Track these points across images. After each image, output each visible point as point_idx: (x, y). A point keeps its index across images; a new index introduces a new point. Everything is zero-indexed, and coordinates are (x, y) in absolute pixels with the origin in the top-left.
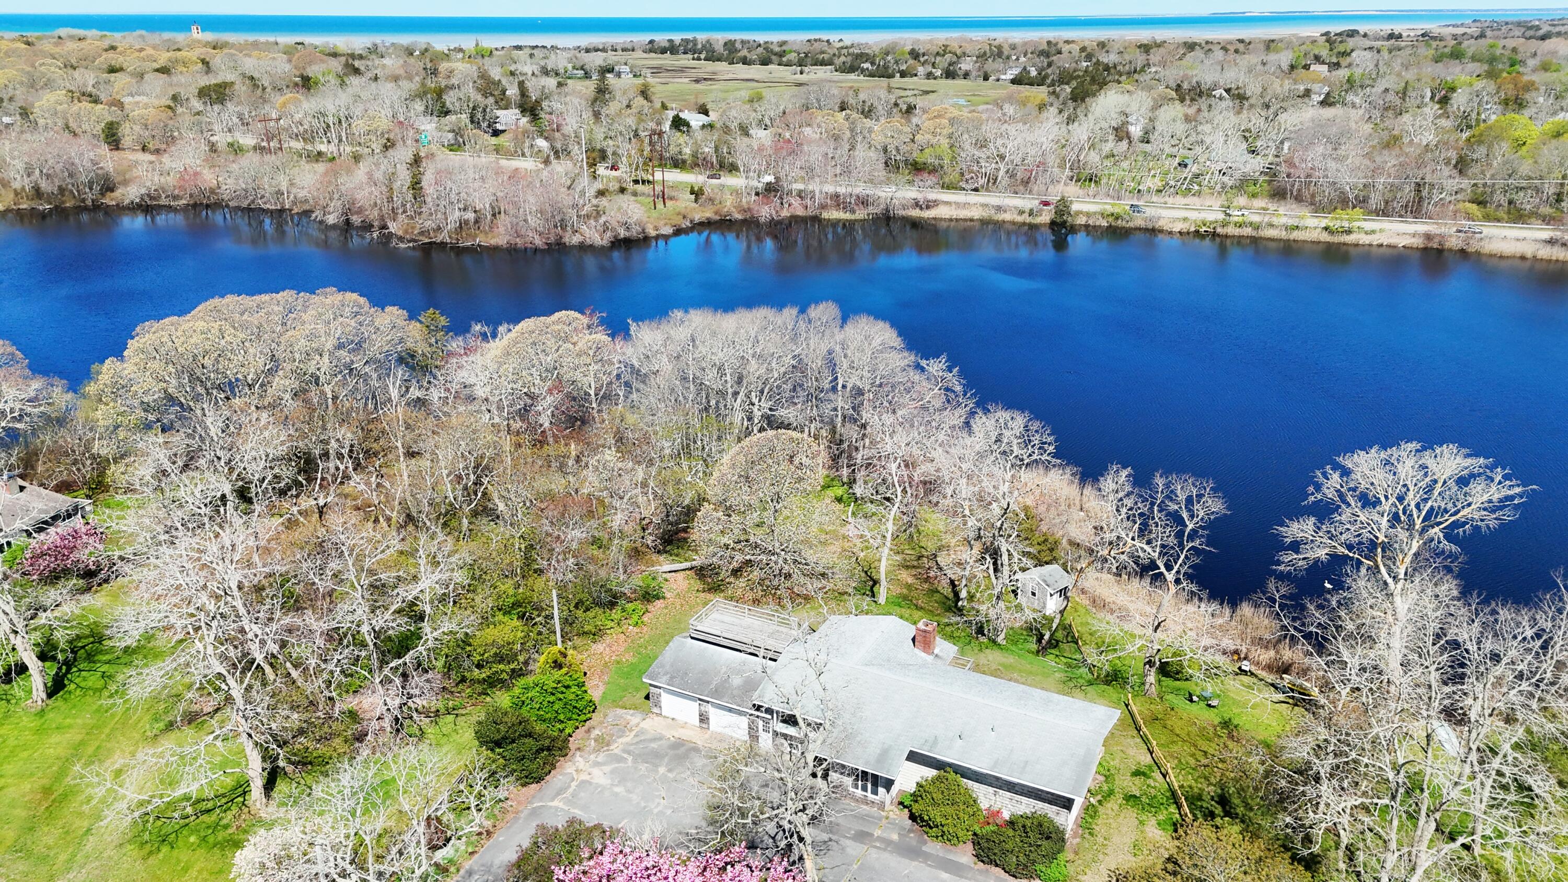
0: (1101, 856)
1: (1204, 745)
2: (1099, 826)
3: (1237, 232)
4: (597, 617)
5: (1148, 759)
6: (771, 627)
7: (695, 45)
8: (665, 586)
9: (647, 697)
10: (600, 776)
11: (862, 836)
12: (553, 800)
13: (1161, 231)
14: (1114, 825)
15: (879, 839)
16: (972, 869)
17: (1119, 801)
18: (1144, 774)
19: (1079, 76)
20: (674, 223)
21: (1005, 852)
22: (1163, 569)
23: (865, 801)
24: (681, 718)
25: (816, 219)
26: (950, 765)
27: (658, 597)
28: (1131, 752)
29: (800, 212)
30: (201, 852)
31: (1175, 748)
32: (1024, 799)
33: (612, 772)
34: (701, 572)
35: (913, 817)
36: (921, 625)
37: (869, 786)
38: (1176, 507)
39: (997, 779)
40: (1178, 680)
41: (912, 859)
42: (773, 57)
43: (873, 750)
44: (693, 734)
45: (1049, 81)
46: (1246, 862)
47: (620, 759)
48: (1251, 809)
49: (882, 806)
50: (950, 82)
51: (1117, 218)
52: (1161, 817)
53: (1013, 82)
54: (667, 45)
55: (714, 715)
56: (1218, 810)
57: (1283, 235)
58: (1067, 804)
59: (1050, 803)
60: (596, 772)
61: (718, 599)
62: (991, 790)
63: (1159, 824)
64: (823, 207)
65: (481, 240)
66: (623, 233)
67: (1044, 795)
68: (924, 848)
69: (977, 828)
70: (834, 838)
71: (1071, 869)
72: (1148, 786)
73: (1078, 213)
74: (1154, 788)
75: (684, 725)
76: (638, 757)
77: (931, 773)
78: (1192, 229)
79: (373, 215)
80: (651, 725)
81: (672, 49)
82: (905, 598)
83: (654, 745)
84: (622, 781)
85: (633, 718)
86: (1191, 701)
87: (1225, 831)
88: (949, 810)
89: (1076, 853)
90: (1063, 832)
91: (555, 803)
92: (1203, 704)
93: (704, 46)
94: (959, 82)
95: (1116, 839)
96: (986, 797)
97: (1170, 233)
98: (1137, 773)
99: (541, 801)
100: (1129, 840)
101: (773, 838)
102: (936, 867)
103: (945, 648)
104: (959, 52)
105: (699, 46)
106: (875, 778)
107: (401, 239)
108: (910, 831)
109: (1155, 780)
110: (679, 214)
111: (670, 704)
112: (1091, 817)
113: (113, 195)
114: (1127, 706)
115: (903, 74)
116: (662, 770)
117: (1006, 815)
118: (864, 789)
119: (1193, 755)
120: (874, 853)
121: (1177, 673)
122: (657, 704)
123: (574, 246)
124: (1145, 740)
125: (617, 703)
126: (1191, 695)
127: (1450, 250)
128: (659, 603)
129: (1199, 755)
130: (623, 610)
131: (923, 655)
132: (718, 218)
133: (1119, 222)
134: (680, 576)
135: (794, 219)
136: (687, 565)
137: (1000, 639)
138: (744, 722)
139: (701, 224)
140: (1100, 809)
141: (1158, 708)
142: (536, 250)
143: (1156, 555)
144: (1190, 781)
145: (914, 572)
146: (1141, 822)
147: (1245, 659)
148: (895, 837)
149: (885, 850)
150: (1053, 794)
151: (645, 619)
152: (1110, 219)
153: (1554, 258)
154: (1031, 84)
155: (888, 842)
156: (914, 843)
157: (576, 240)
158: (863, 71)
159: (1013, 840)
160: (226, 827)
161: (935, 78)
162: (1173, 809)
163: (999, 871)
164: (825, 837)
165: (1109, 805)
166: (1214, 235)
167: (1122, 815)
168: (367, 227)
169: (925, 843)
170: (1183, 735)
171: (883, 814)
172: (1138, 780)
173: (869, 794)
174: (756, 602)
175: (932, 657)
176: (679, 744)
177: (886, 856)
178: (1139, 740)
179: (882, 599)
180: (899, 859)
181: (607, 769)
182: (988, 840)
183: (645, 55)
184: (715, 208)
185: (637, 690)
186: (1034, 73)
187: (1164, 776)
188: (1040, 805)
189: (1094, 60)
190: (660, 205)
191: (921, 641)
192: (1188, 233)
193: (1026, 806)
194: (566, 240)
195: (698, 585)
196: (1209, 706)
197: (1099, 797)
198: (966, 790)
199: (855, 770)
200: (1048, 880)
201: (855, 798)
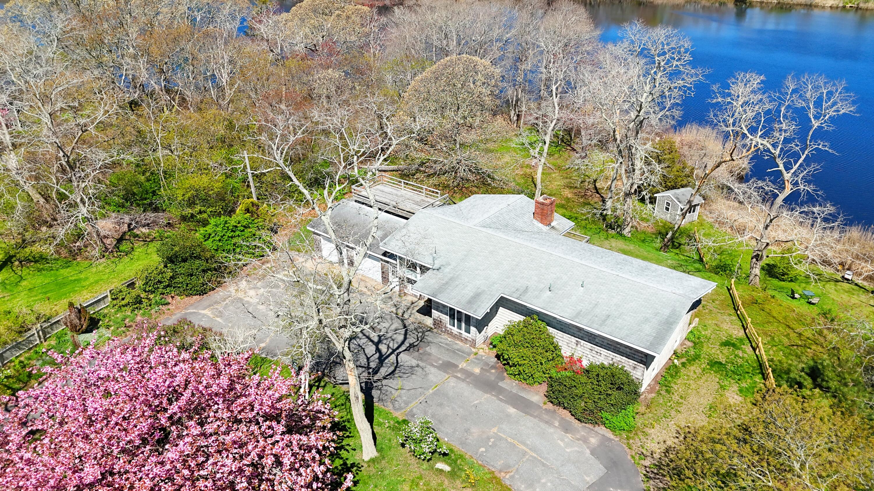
0: (673, 413)
1: (800, 329)
2: (678, 386)
5: (741, 333)
6: (420, 197)
10: (251, 297)
11: (447, 366)
12: (205, 309)
13: (816, 6)
14: (693, 386)
15: (463, 371)
16: (541, 408)
17: (703, 366)
18: (734, 345)
22: (781, 167)
23: (459, 337)
26: (538, 313)
28: (725, 326)
31: (769, 328)
32: (604, 352)
35: (496, 357)
36: (540, 199)
37: (463, 325)
38: (804, 104)
39: (580, 329)
40: (784, 281)
41: (486, 392)
43: (468, 292)
46: (834, 439)
48: (846, 385)
49: (473, 343)
52: (744, 385)
56: (808, 382)
58: (644, 359)
59: (628, 357)
62: (574, 339)
63: (741, 391)
67: (622, 349)
68: (501, 384)
69: (553, 373)
70: (421, 364)
71: (639, 421)
72: (736, 356)
74: (742, 358)
77: (518, 318)
86: (793, 298)
87: (814, 403)
88: (531, 351)
89: (648, 406)
90: (637, 385)
91: (206, 312)
92: (803, 301)
95: (693, 399)
96: (567, 345)
97: (823, 7)
98: (726, 344)
99: (195, 308)
100: (706, 401)
101: (368, 359)
102: (506, 402)
103: (561, 222)
106: (468, 318)
108: (493, 367)
109: (744, 352)
112: (672, 376)
114: (729, 290)
117: (585, 363)
118: (460, 327)
119: (787, 336)
120: (452, 382)
121: (783, 275)
122: (318, 248)
124: (741, 318)
126: (793, 292)
129: (793, 335)
131: (540, 225)
138: (378, 264)
140: (683, 371)
141: (760, 295)
143: (777, 152)
144: (780, 356)
145: (575, 191)
146: (722, 387)
147: (848, 269)
148: (477, 370)
149: (463, 380)
150: (631, 348)
155: (468, 374)
156: (493, 378)
162: (758, 378)
163: (566, 414)
165: (692, 368)
166: (858, 9)
167: (704, 378)
169: (503, 379)
170: (780, 318)
171: (473, 350)
172: (726, 350)
173: (463, 332)
175: (548, 228)
177: (463, 385)
178: (735, 318)
180: (474, 390)
182: (561, 384)
187: (754, 349)
188: (618, 358)
192: (837, 7)
193: (606, 357)
196: (810, 303)
197: (684, 360)
198: (549, 336)
199: (451, 309)
200: (613, 429)
201: (451, 334)
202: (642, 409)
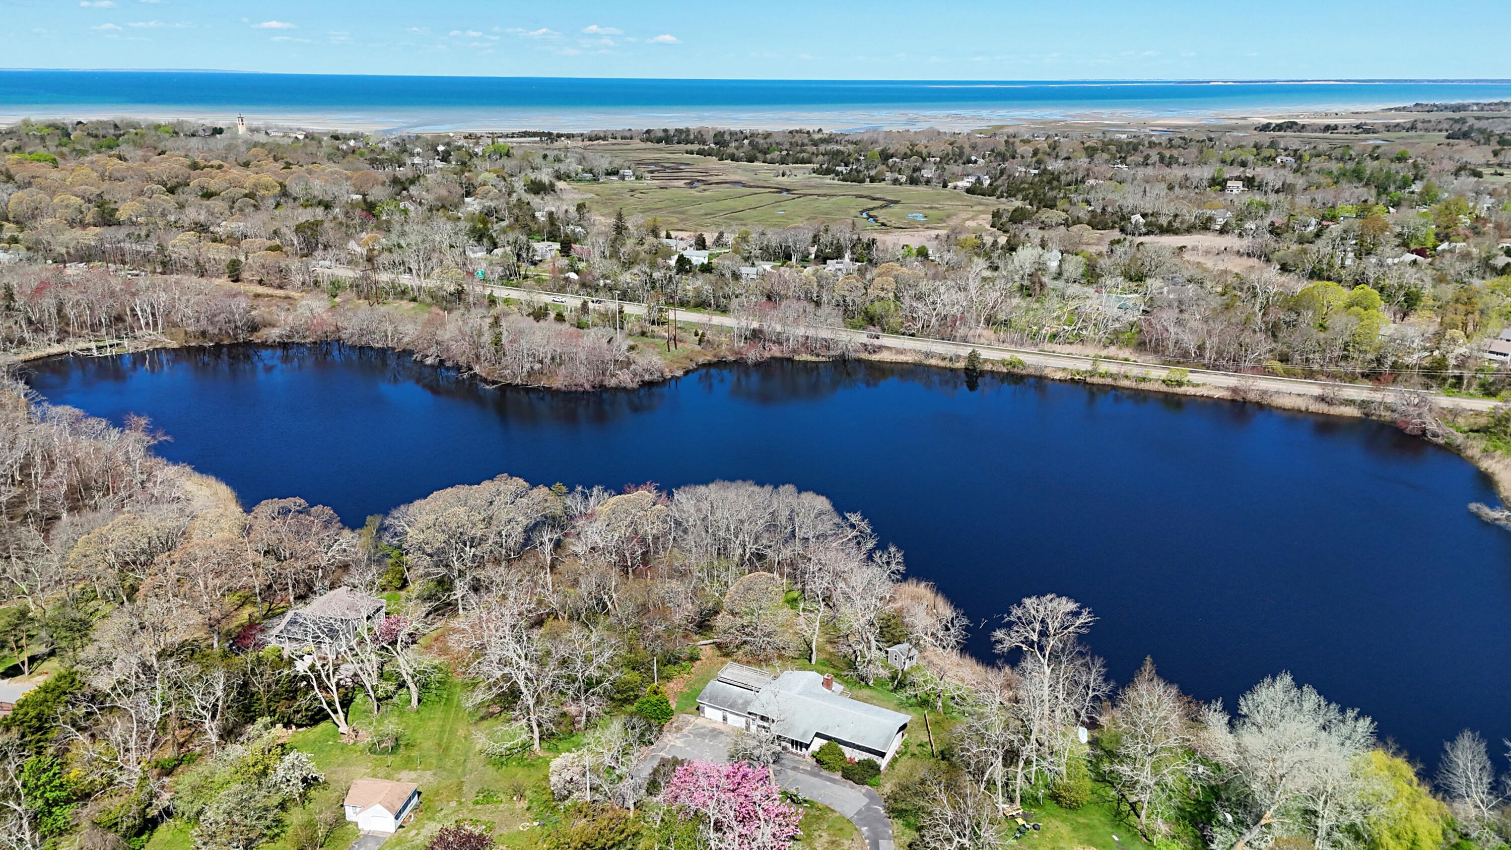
0: (896, 777)
2: (898, 766)
3: (1101, 381)
4: (670, 669)
5: (927, 740)
6: (757, 676)
7: (688, 135)
8: (701, 653)
9: (698, 709)
10: (679, 743)
11: (795, 768)
12: (659, 752)
14: (904, 766)
15: (802, 769)
16: (841, 781)
17: (909, 757)
18: (923, 746)
19: (1024, 189)
20: (684, 366)
21: (854, 774)
23: (796, 754)
24: (714, 718)
25: (790, 360)
26: (835, 739)
27: (698, 659)
28: (920, 736)
29: (778, 354)
30: (519, 768)
31: (941, 735)
32: (864, 753)
33: (685, 741)
34: (719, 646)
35: (817, 761)
36: (826, 677)
37: (799, 747)
39: (853, 744)
41: (815, 778)
42: (759, 155)
43: (801, 731)
44: (720, 726)
45: (998, 193)
47: (687, 736)
49: (804, 756)
50: (913, 188)
51: (1014, 367)
53: (969, 191)
54: (661, 134)
55: (730, 717)
57: (1134, 385)
58: (882, 755)
59: (875, 755)
60: (677, 741)
61: (729, 661)
62: (850, 749)
64: (794, 351)
65: (544, 383)
66: (647, 377)
67: (873, 751)
68: (821, 773)
69: (844, 765)
70: (783, 769)
71: (881, 781)
72: (924, 750)
73: (986, 361)
75: (716, 722)
76: (696, 735)
77: (825, 742)
78: (1069, 377)
79: (462, 361)
80: (700, 721)
81: (667, 138)
82: (828, 660)
83: (702, 730)
84: (689, 746)
85: (692, 718)
88: (832, 757)
89: (885, 775)
90: (880, 767)
91: (661, 753)
93: (696, 137)
94: (922, 188)
96: (849, 752)
98: (920, 745)
100: (908, 771)
102: (825, 781)
103: (837, 687)
104: (924, 152)
105: (692, 137)
106: (801, 743)
107: (485, 381)
108: (815, 766)
109: (927, 748)
110: (687, 358)
111: (709, 712)
112: (895, 762)
113: (259, 334)
114: (925, 716)
115: (873, 180)
116: (707, 741)
117: (857, 760)
118: (797, 749)
120: (799, 774)
122: (703, 712)
123: (612, 388)
124: (928, 732)
125: (683, 712)
127: (1250, 402)
128: (698, 662)
129: (952, 738)
130: (681, 666)
131: (827, 690)
132: (716, 360)
133: (1016, 370)
134: (708, 647)
135: (773, 358)
136: (711, 641)
137: (870, 684)
138: (744, 719)
139: (704, 365)
140: (900, 759)
142: (585, 392)
146: (915, 764)
148: (809, 768)
149: (804, 773)
150: (876, 751)
151: (692, 670)
152: (1009, 367)
153: (1320, 412)
154: (984, 195)
155: (806, 771)
156: (817, 771)
157: (613, 382)
158: (837, 174)
159: (859, 769)
160: (526, 759)
161: (901, 184)
163: (851, 782)
164: (779, 768)
165: (904, 758)
166: (1085, 382)
167: (910, 762)
168: (458, 368)
169: (822, 771)
170: (948, 730)
171: (805, 760)
172: (919, 748)
173: (798, 751)
174: (748, 663)
175: (830, 692)
176: (714, 730)
177: (804, 776)
178: (925, 731)
179: (813, 662)
180: (809, 777)
181: (682, 740)
182: (848, 770)
183: (643, 145)
184: (714, 352)
185: (692, 706)
186: (987, 182)
187: (932, 747)
188: (871, 756)
189: (1042, 167)
190: (672, 348)
191: (827, 684)
192: (1066, 380)
193: (865, 756)
194: (606, 383)
195: (718, 653)
197: (900, 754)
198: (840, 749)
199: (793, 741)
200: (871, 785)
201: (792, 753)
202: (882, 776)
